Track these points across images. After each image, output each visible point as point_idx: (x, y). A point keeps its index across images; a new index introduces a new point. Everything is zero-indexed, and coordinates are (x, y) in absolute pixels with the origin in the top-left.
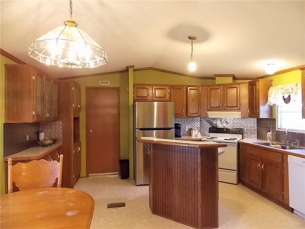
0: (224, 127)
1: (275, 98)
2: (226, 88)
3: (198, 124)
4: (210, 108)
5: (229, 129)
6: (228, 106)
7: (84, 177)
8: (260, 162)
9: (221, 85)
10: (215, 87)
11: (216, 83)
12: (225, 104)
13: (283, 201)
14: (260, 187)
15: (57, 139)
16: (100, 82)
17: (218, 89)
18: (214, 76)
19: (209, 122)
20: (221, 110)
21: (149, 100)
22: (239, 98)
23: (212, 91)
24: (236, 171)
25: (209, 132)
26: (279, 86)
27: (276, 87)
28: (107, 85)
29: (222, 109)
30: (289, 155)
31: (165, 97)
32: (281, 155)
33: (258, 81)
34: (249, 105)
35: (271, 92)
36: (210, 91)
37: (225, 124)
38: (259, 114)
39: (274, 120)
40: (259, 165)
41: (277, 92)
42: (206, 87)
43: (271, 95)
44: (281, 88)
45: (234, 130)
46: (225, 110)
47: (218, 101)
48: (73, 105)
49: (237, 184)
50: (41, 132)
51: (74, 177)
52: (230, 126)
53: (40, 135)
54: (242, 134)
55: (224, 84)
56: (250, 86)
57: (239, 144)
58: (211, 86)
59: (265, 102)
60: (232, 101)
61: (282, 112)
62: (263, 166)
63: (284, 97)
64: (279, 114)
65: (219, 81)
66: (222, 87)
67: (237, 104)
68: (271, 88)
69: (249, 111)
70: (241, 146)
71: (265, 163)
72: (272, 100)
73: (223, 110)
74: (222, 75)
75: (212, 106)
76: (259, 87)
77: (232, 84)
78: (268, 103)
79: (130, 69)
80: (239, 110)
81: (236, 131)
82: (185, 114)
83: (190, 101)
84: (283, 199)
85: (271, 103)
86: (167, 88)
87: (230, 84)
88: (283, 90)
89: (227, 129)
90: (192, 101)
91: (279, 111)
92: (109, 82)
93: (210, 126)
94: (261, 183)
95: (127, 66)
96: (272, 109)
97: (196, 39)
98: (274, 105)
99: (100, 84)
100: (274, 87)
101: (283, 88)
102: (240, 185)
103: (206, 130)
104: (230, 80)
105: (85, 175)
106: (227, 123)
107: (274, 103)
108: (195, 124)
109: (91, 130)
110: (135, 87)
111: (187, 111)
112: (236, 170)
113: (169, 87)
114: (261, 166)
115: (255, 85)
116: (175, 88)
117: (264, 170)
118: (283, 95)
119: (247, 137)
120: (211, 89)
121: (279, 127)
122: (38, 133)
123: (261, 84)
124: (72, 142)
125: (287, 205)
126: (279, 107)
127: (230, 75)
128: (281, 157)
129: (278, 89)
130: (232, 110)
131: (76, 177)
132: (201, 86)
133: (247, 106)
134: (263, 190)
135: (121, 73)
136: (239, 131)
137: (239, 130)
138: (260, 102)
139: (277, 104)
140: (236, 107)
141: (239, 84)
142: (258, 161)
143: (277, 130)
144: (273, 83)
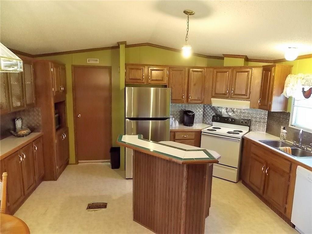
0: (230, 116)
1: (292, 89)
2: (235, 72)
3: (201, 111)
4: (215, 94)
5: (235, 120)
6: (235, 93)
7: (73, 164)
8: (265, 165)
9: (229, 67)
10: (223, 70)
11: (225, 65)
12: (232, 91)
13: (284, 214)
14: (261, 192)
15: (36, 127)
16: (88, 59)
17: (226, 72)
18: (223, 56)
19: (214, 109)
20: (227, 98)
21: (144, 83)
22: (249, 85)
23: (219, 74)
24: (237, 169)
25: (213, 121)
26: (300, 75)
27: (295, 76)
28: (97, 64)
29: (228, 96)
30: (298, 166)
31: (162, 80)
32: (290, 163)
33: (275, 66)
34: (260, 95)
35: (289, 81)
36: (216, 75)
37: (231, 113)
38: (270, 106)
39: (288, 115)
40: (263, 168)
41: (296, 81)
42: (212, 69)
43: (288, 84)
44: (301, 78)
45: (240, 121)
46: (232, 98)
47: (224, 87)
48: (53, 89)
49: (237, 182)
50: (18, 119)
51: (57, 167)
52: (237, 116)
53: (16, 123)
54: (250, 127)
55: (233, 67)
56: (264, 72)
57: (243, 139)
58: (219, 68)
59: (280, 92)
60: (240, 88)
61: (299, 107)
62: (266, 171)
63: (303, 89)
64: (295, 108)
65: (227, 62)
66: (230, 70)
67: (246, 93)
68: (289, 76)
69: (259, 101)
70: (245, 142)
71: (269, 168)
72: (288, 91)
73: (229, 98)
74: (232, 56)
75: (217, 92)
76: (275, 74)
77: (243, 67)
78: (284, 94)
79: (121, 45)
80: (248, 99)
81: (242, 122)
82: (185, 100)
83: (192, 85)
84: (285, 211)
85: (286, 94)
86: (166, 69)
87: (241, 67)
88: (304, 81)
89: (232, 119)
90: (195, 85)
91: (295, 104)
92: (98, 60)
93: (214, 114)
94: (262, 188)
95: (118, 42)
96: (287, 102)
97: (194, 14)
98: (291, 97)
99: (88, 62)
100: (293, 75)
101: (304, 77)
102: (240, 183)
103: (209, 118)
104: (240, 62)
105: (75, 162)
106: (234, 112)
107: (290, 96)
108: (197, 110)
109: (80, 115)
110: (127, 67)
111: (188, 97)
112: (237, 167)
113: (168, 68)
114: (265, 170)
115: (270, 71)
116: (175, 69)
117: (267, 175)
118: (303, 87)
119: (254, 130)
120: (217, 72)
121: (293, 124)
122: (14, 121)
123: (277, 71)
124: (54, 130)
125: (288, 219)
126: (295, 101)
127: (242, 56)
128: (289, 166)
129: (298, 78)
130: (240, 98)
131: (60, 168)
132: (206, 68)
133: (258, 95)
134: (264, 196)
135: (111, 49)
136: (246, 123)
137: (246, 121)
138: (274, 92)
139: (293, 97)
140: (245, 96)
141: (251, 68)
142: (262, 164)
143: (290, 126)
144: (293, 69)
